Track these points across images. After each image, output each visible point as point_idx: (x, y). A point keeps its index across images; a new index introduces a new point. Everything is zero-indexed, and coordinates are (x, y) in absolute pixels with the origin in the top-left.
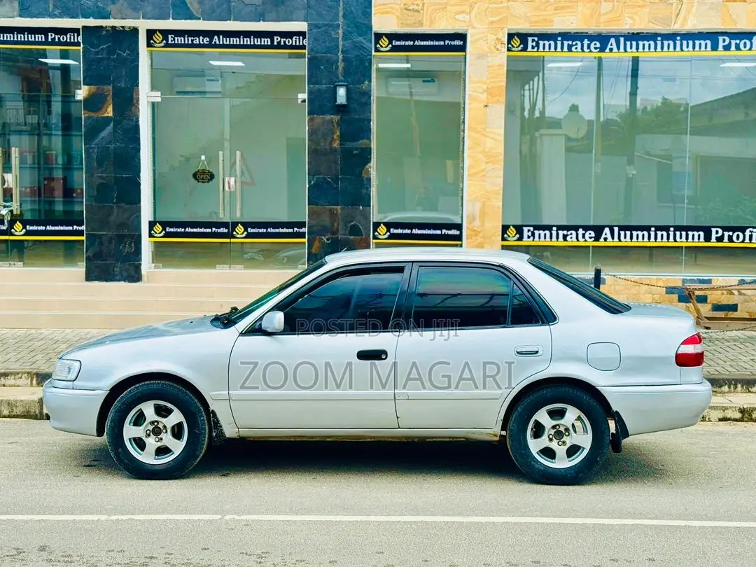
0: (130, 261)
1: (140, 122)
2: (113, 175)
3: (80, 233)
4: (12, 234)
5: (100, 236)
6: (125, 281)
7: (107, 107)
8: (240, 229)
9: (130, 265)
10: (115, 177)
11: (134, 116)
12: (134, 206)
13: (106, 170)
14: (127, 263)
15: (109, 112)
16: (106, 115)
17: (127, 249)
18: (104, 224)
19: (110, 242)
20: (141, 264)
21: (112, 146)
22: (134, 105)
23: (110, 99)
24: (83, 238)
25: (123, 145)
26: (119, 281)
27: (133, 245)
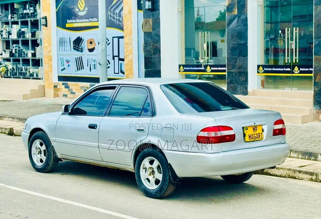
0: (244, 85)
1: (248, 16)
2: (237, 43)
3: (224, 71)
4: (206, 72)
5: (232, 72)
6: (241, 94)
7: (235, 10)
8: (296, 69)
9: (243, 87)
10: (238, 43)
11: (246, 13)
12: (245, 57)
13: (234, 40)
14: (242, 86)
15: (236, 12)
16: (235, 13)
17: (242, 79)
18: (234, 67)
19: (236, 75)
20: (247, 86)
21: (237, 29)
22: (246, 8)
23: (236, 5)
24: (226, 73)
25: (241, 28)
26: (239, 94)
27: (245, 77)
